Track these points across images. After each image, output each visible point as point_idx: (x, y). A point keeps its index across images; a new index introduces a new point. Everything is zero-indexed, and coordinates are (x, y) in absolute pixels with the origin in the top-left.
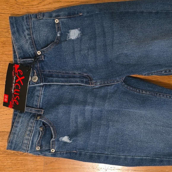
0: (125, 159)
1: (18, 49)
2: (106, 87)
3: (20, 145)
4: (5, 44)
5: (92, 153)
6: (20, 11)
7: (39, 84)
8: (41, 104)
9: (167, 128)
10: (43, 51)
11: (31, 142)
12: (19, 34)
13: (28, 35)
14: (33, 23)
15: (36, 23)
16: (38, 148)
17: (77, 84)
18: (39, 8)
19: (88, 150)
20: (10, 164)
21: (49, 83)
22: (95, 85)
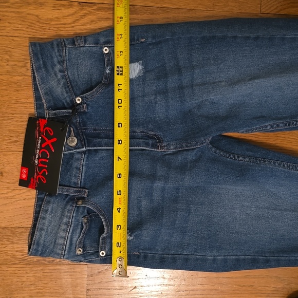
0: (214, 260)
1: (46, 94)
2: (185, 152)
3: (51, 247)
4: (20, 86)
5: (164, 254)
6: (44, 34)
7: (79, 149)
8: (82, 180)
9: (274, 212)
10: (85, 98)
11: (68, 241)
12: (47, 71)
13: (61, 71)
14: (69, 52)
15: (74, 53)
16: (80, 250)
17: (139, 148)
18: (75, 28)
19: (157, 251)
20: (32, 279)
21: (95, 148)
22: (167, 149)
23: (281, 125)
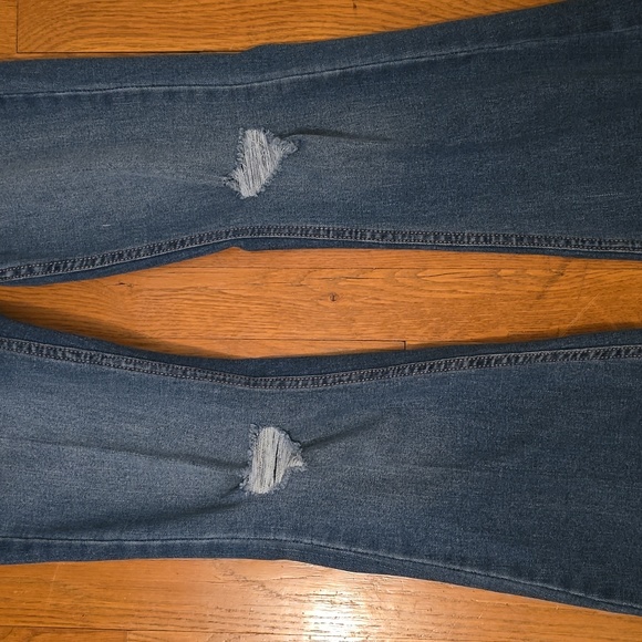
9: (44, 446)
23: (36, 269)
